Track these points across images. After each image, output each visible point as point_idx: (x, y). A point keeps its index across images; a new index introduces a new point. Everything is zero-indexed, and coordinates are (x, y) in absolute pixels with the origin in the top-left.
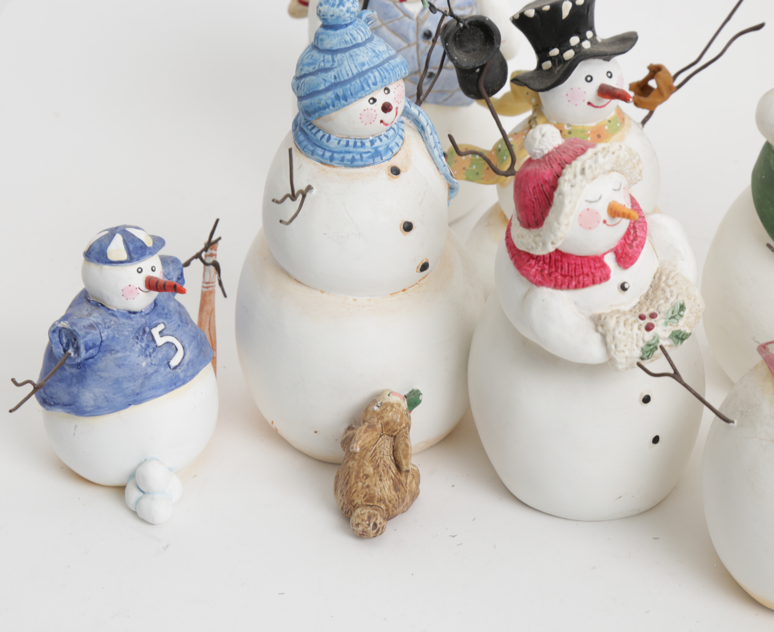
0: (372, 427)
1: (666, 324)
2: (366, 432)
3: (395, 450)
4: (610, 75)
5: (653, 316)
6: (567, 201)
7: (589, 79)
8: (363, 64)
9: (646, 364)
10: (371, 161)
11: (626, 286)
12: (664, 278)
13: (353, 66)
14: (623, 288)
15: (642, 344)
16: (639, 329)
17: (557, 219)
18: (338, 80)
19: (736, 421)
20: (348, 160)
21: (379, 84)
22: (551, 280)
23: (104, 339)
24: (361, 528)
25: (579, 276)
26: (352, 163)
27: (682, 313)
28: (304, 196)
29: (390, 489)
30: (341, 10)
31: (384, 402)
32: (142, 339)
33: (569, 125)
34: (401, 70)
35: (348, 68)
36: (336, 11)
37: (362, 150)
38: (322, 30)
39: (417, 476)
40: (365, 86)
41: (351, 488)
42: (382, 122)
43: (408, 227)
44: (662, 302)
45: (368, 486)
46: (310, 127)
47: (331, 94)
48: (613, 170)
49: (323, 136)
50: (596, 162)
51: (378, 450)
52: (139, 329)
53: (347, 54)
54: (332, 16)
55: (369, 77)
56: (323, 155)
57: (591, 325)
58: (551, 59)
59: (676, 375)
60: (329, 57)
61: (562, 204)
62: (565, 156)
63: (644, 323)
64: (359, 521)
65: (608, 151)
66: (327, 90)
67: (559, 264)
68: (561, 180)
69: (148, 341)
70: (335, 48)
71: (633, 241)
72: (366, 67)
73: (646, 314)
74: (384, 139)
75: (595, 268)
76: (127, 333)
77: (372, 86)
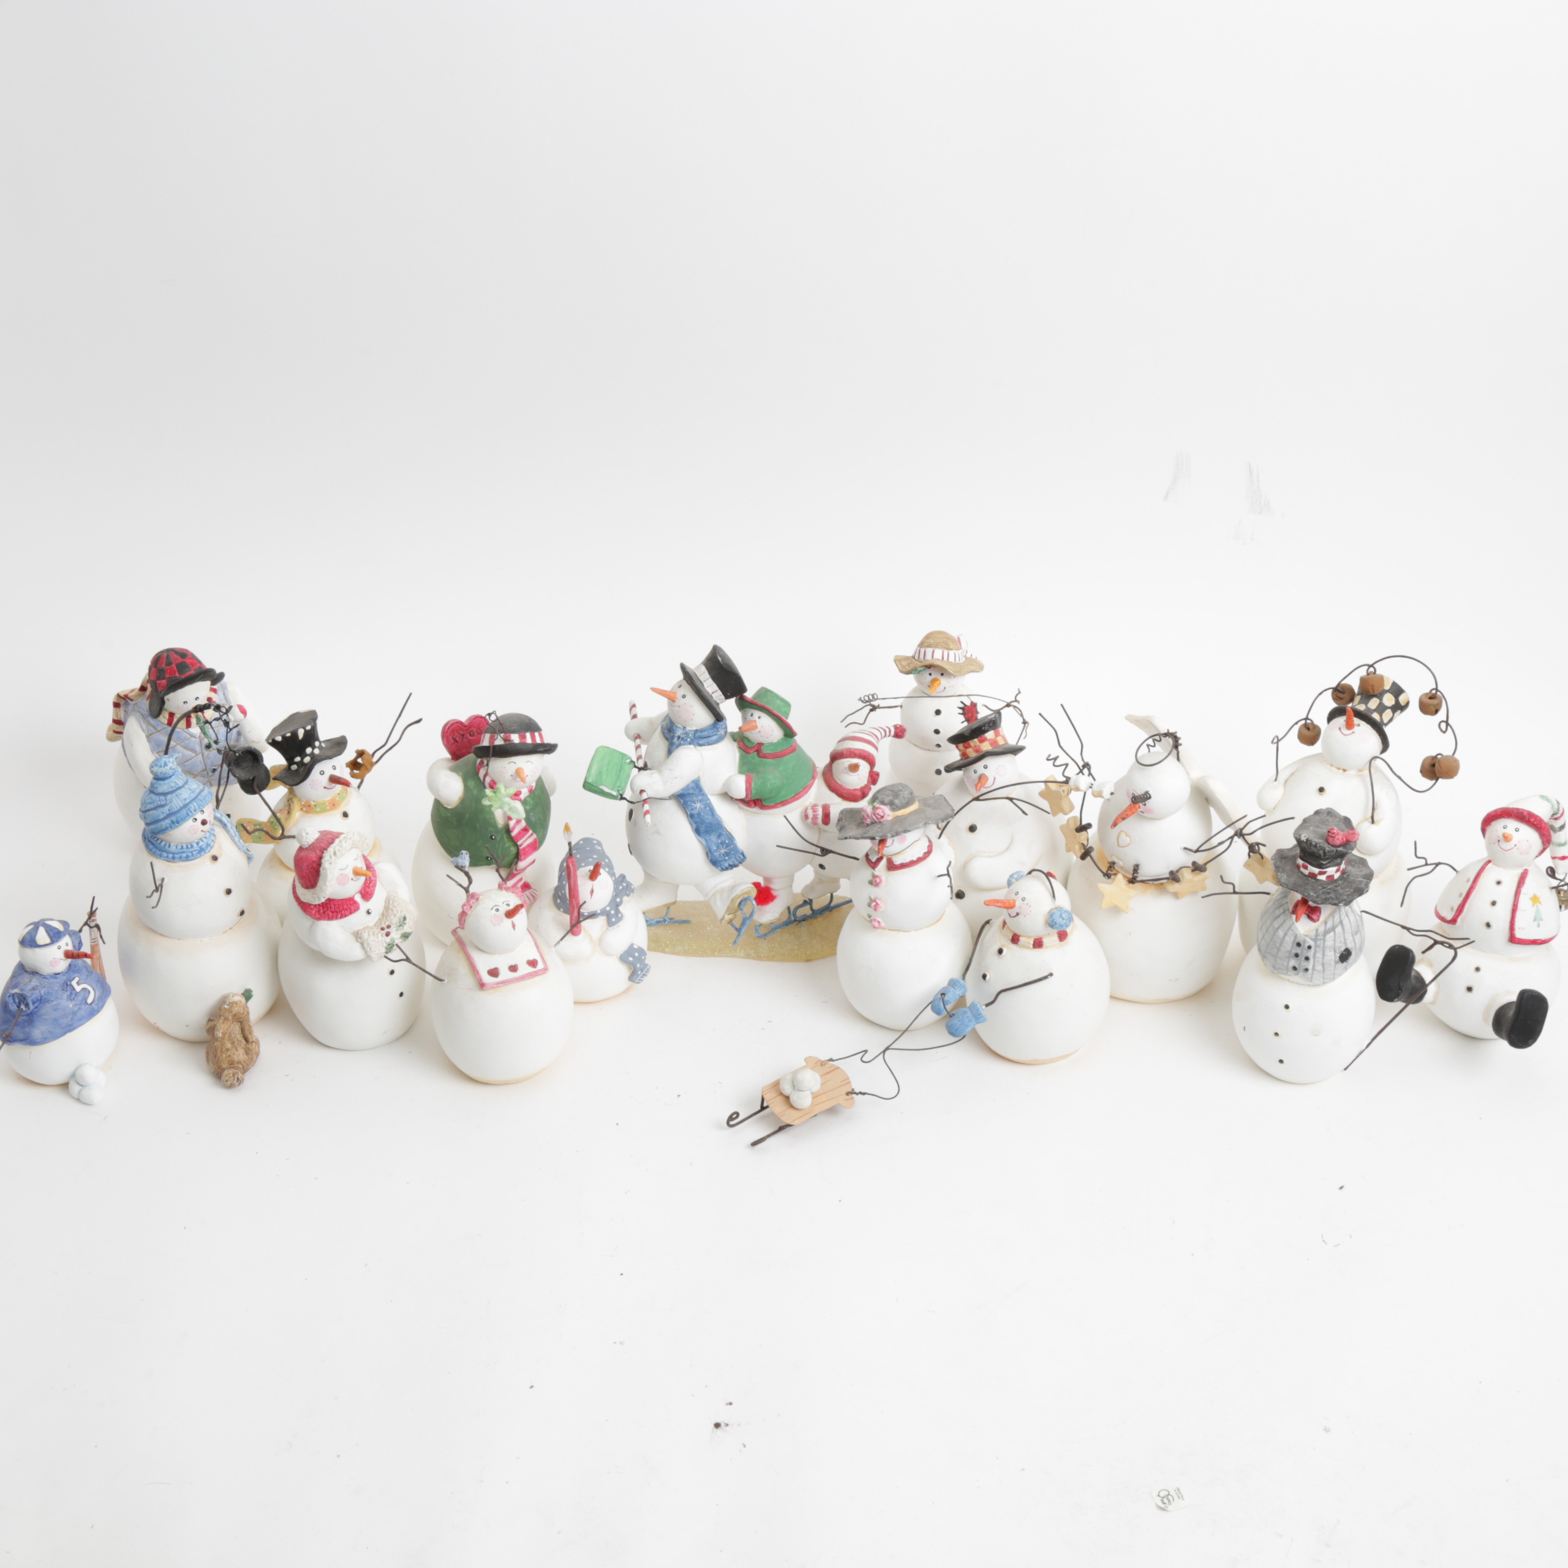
0: (226, 1019)
1: (397, 930)
2: (223, 1023)
3: (243, 1030)
4: (334, 768)
5: (389, 927)
6: (328, 873)
7: (322, 773)
8: (185, 799)
9: (390, 956)
10: (199, 855)
11: (370, 911)
12: (391, 902)
13: (179, 802)
14: (368, 913)
15: (385, 945)
16: (382, 936)
17: (325, 884)
18: (171, 811)
19: (446, 980)
20: (184, 858)
21: (198, 810)
22: (325, 916)
23: (42, 994)
24: (229, 1083)
25: (341, 911)
26: (187, 859)
27: (405, 922)
28: (162, 887)
29: (243, 1054)
30: (167, 769)
31: (231, 1001)
32: (67, 990)
33: (314, 801)
34: (209, 798)
35: (176, 803)
36: (163, 770)
37: (192, 850)
38: (155, 781)
39: (257, 1042)
40: (189, 813)
41: (219, 1059)
42: (202, 831)
43: (229, 892)
44: (392, 917)
45: (229, 1056)
46: (155, 839)
47: (168, 821)
48: (352, 848)
49: (165, 845)
50: (341, 846)
51: (232, 1032)
52: (64, 984)
53: (174, 794)
54: (161, 773)
55: (191, 807)
56: (167, 857)
57: (353, 938)
58: (296, 763)
59: (408, 960)
60: (162, 798)
61: (326, 875)
62: (322, 845)
63: (384, 932)
64: (227, 1078)
65: (347, 839)
66: (165, 818)
67: (329, 906)
68: (323, 860)
69: (71, 990)
70: (166, 792)
71: (369, 884)
72: (188, 801)
73: (384, 926)
74: (204, 840)
75: (350, 905)
76: (56, 988)
77: (193, 812)
